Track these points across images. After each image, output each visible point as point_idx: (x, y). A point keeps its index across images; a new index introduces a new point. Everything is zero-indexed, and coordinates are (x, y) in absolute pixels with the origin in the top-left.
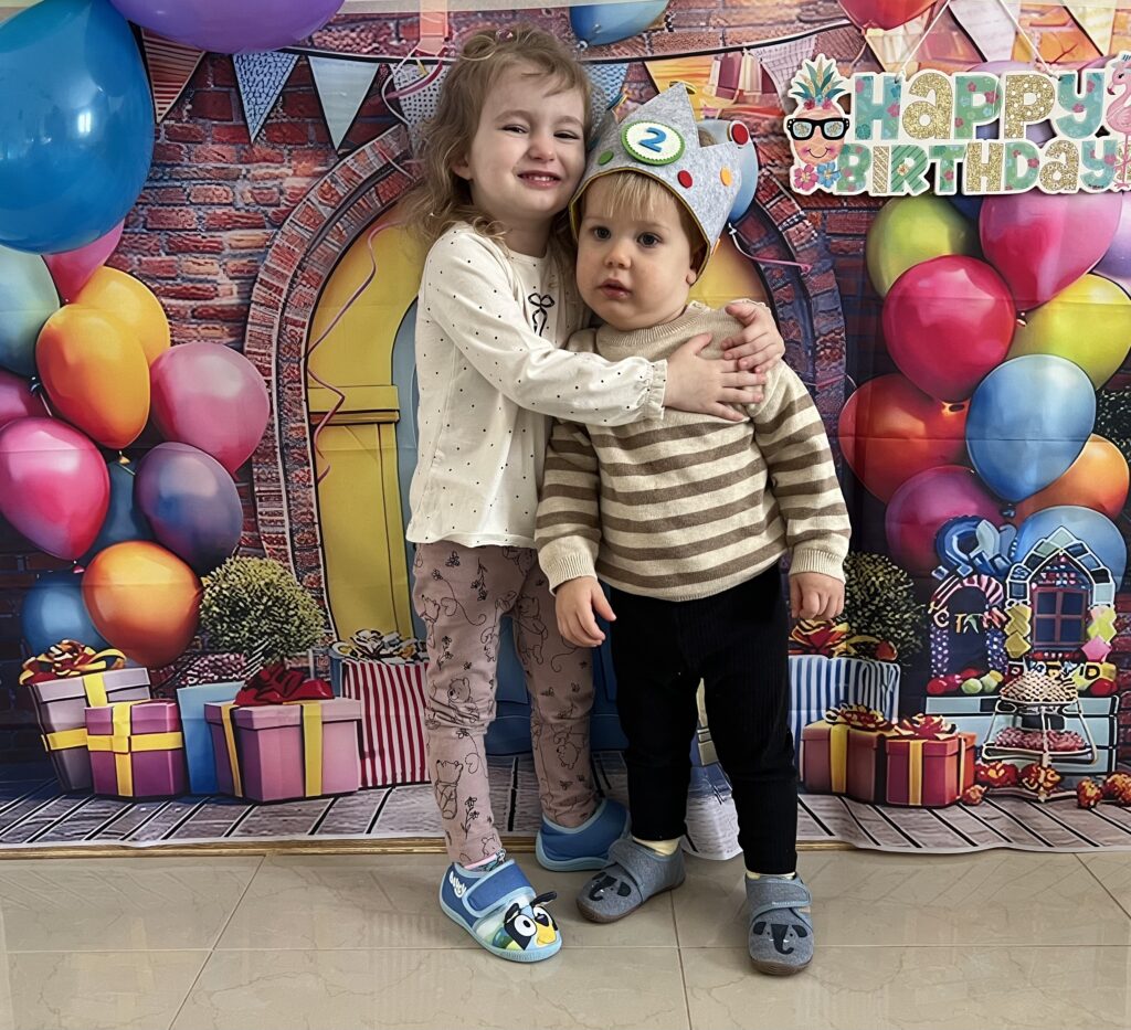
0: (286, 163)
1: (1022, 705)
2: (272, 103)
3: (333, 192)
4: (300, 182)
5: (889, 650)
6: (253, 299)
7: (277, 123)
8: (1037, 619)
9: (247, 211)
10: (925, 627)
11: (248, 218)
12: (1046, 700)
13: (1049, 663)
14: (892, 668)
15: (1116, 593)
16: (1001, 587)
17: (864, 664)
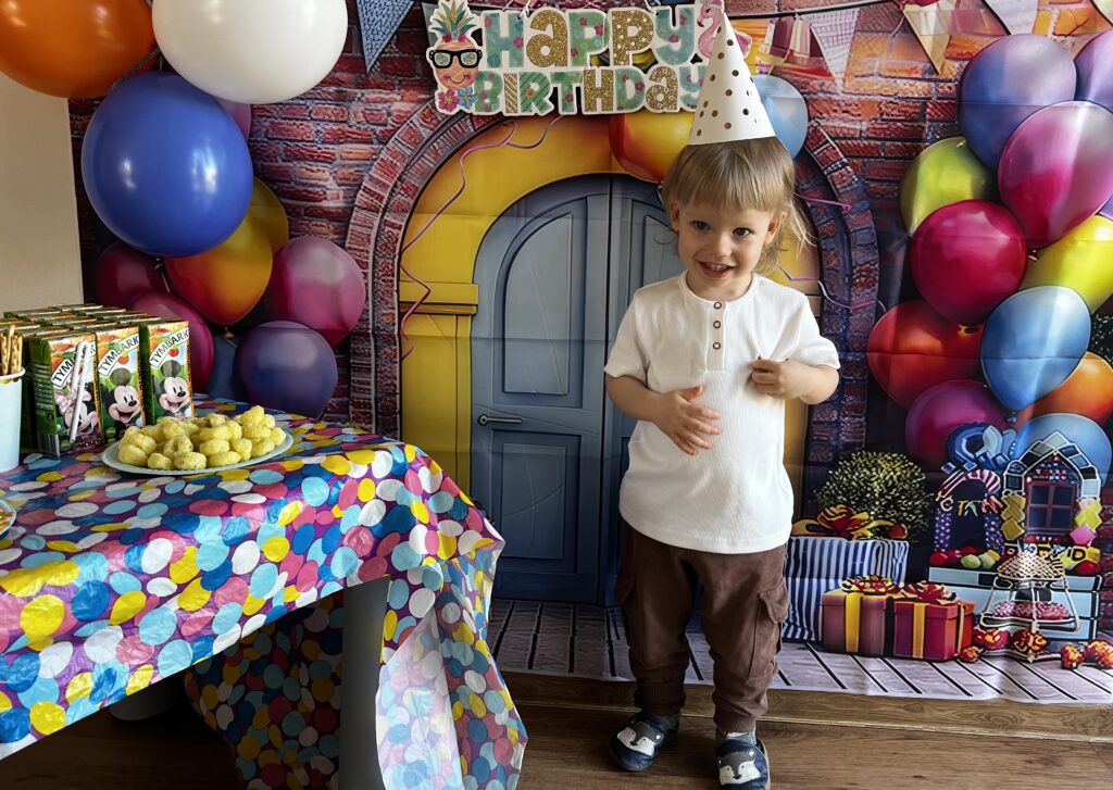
0: (396, 90)
1: (1017, 581)
2: (387, 40)
3: (434, 117)
4: (405, 107)
5: (901, 531)
6: (356, 203)
7: (390, 57)
8: (1031, 508)
9: (358, 128)
10: (932, 511)
11: (359, 134)
12: (1036, 576)
13: (1041, 545)
14: (902, 544)
15: (1102, 489)
16: (999, 479)
17: (878, 543)
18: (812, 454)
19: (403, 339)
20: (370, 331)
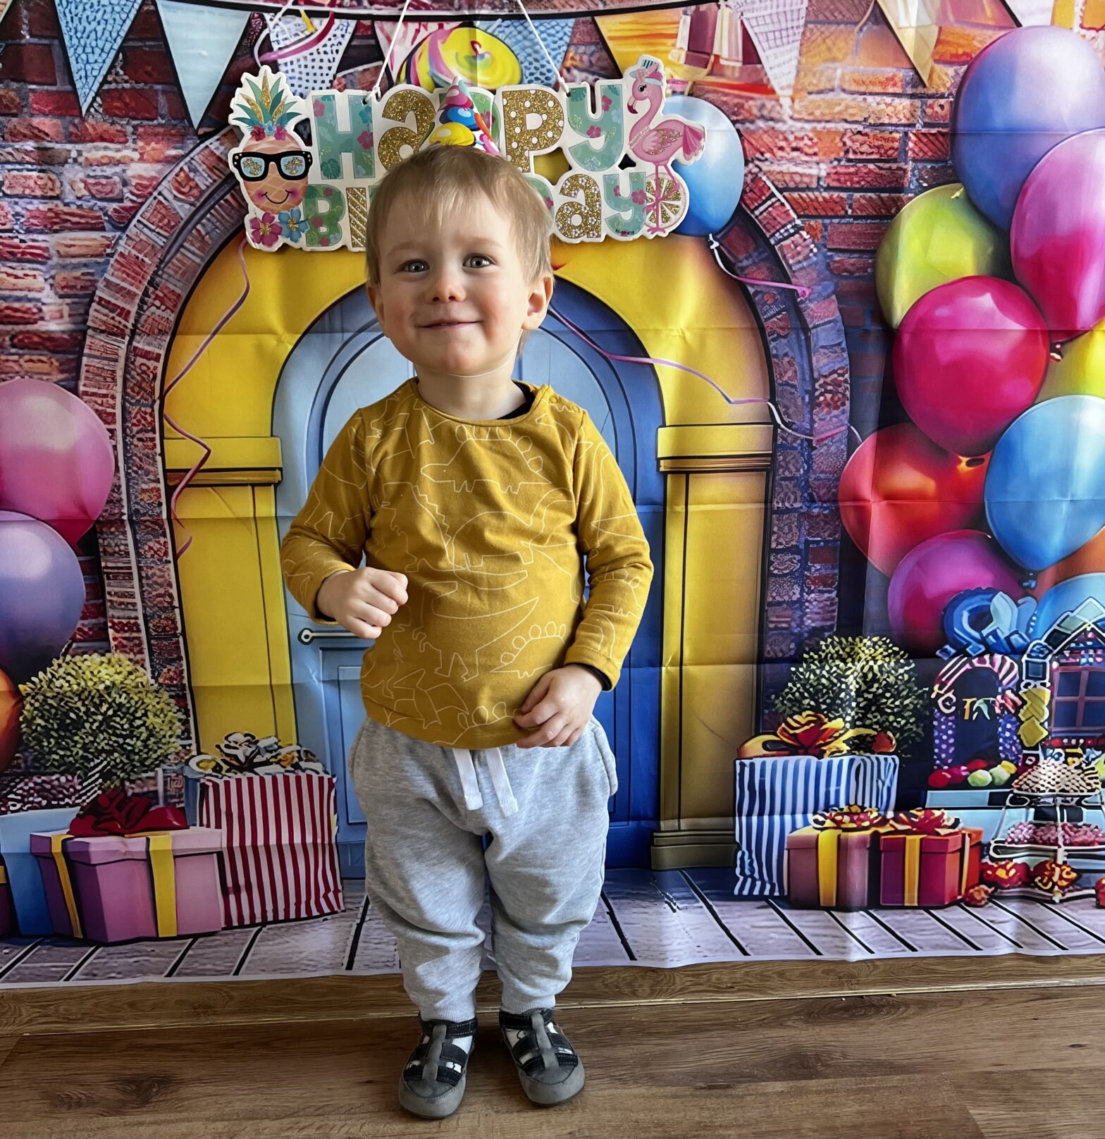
0: (130, 144)
1: (1036, 797)
2: (109, 62)
3: (192, 184)
4: (148, 170)
5: (888, 741)
6: (90, 323)
7: (116, 89)
8: (1058, 703)
9: (80, 207)
10: (928, 713)
11: (82, 216)
12: (1063, 790)
13: (1068, 750)
14: (890, 760)
16: (1016, 666)
17: (858, 760)
18: (768, 648)
19: (175, 524)
20: (125, 517)
